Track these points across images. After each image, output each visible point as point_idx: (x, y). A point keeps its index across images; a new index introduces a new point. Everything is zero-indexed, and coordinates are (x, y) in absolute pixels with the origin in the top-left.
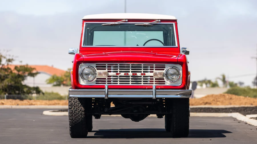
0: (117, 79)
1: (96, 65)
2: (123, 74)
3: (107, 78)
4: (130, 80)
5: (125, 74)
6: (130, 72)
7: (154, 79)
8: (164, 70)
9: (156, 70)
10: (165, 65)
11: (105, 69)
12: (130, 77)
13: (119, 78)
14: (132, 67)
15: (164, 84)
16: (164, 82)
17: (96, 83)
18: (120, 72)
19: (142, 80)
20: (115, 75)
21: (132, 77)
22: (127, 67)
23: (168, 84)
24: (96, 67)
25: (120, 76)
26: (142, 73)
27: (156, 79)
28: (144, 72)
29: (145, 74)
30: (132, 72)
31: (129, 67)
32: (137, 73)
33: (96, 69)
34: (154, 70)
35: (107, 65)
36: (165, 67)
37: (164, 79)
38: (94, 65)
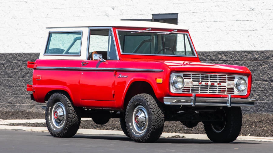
0: (199, 88)
1: (184, 74)
2: (204, 83)
3: (191, 87)
4: (209, 89)
5: (205, 84)
6: (209, 82)
7: (226, 89)
8: (234, 80)
9: (228, 80)
10: (234, 76)
11: (190, 79)
12: (209, 87)
13: (200, 87)
14: (210, 77)
15: (233, 93)
16: (234, 91)
17: (183, 92)
18: (201, 81)
19: (217, 89)
20: (198, 85)
21: (210, 86)
22: (206, 77)
23: (236, 93)
24: (184, 76)
25: (201, 86)
26: (218, 82)
27: (228, 89)
28: (219, 82)
29: (220, 84)
30: (210, 82)
31: (208, 77)
32: (215, 83)
33: (183, 78)
34: (227, 81)
35: (191, 74)
36: (234, 78)
37: (233, 89)
38: (181, 74)
